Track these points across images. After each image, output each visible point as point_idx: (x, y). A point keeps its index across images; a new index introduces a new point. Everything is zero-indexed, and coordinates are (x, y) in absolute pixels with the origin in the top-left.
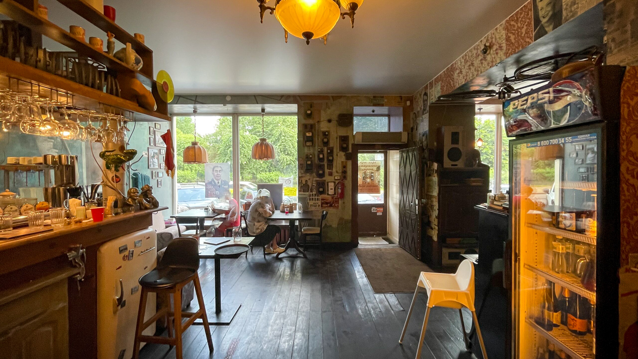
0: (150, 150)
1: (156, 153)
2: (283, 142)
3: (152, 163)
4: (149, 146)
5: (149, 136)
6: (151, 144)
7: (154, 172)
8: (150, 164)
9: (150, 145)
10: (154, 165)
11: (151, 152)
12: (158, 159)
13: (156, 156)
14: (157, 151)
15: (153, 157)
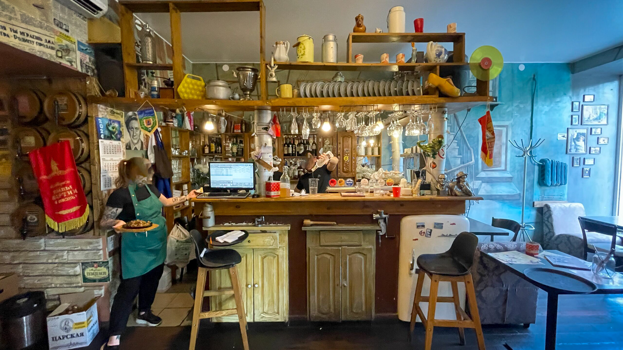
0: (570, 131)
1: (583, 134)
3: (573, 147)
4: (570, 126)
5: (571, 113)
6: (574, 123)
7: (575, 158)
8: (569, 148)
9: (572, 124)
10: (577, 149)
11: (573, 133)
12: (585, 141)
13: (582, 138)
14: (585, 131)
15: (578, 139)
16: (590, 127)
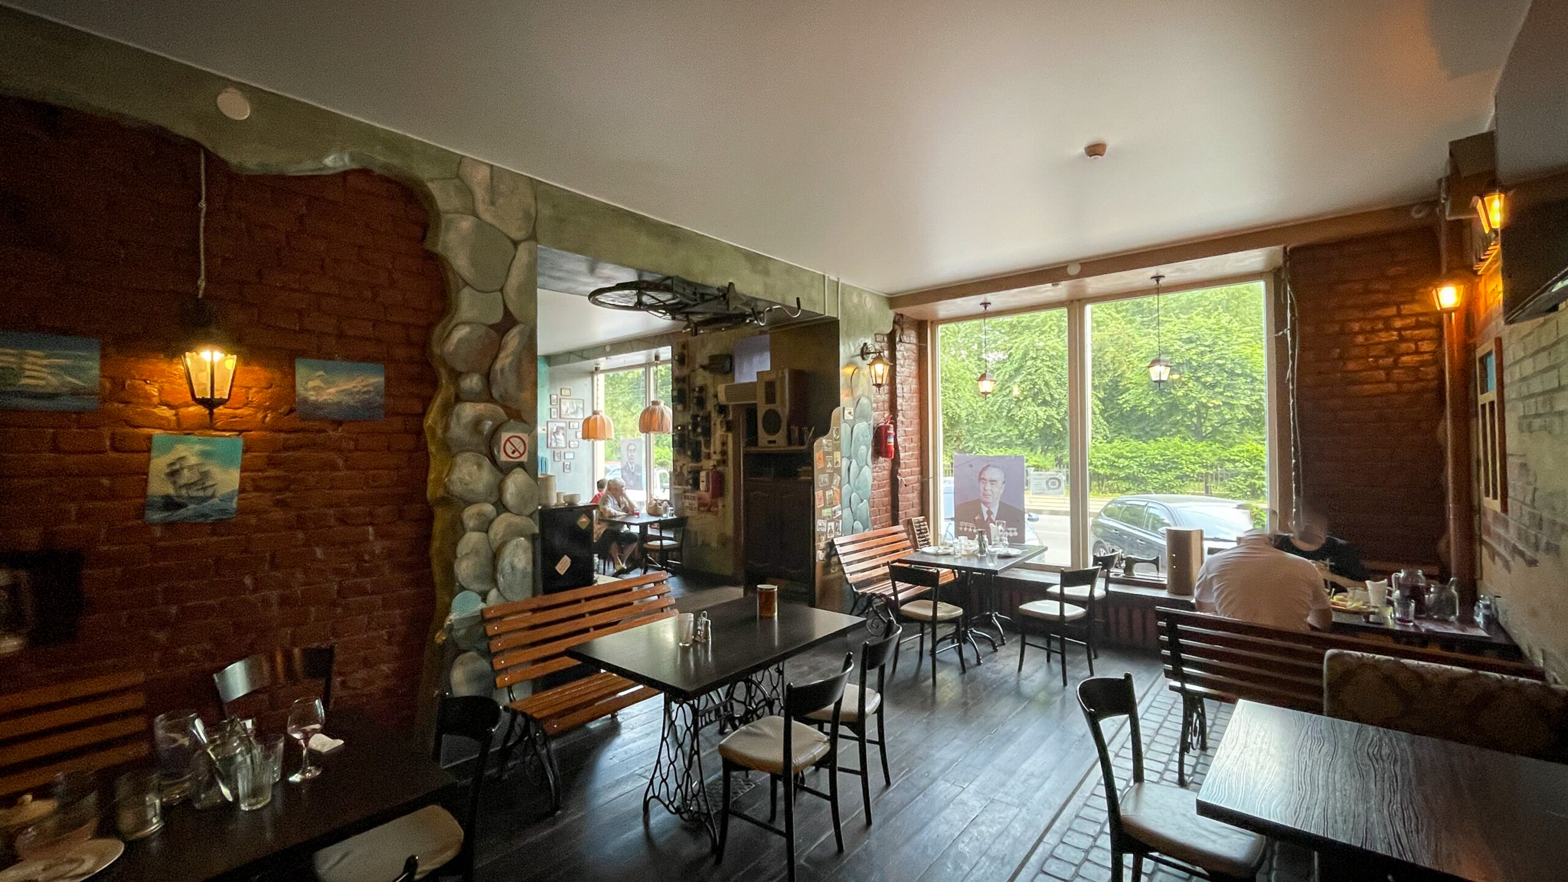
1: (562, 428)
2: (1030, 374)
5: (550, 406)
10: (558, 443)
11: (553, 427)
12: (564, 435)
13: (561, 432)
14: (562, 425)
15: (557, 432)
16: (568, 421)
